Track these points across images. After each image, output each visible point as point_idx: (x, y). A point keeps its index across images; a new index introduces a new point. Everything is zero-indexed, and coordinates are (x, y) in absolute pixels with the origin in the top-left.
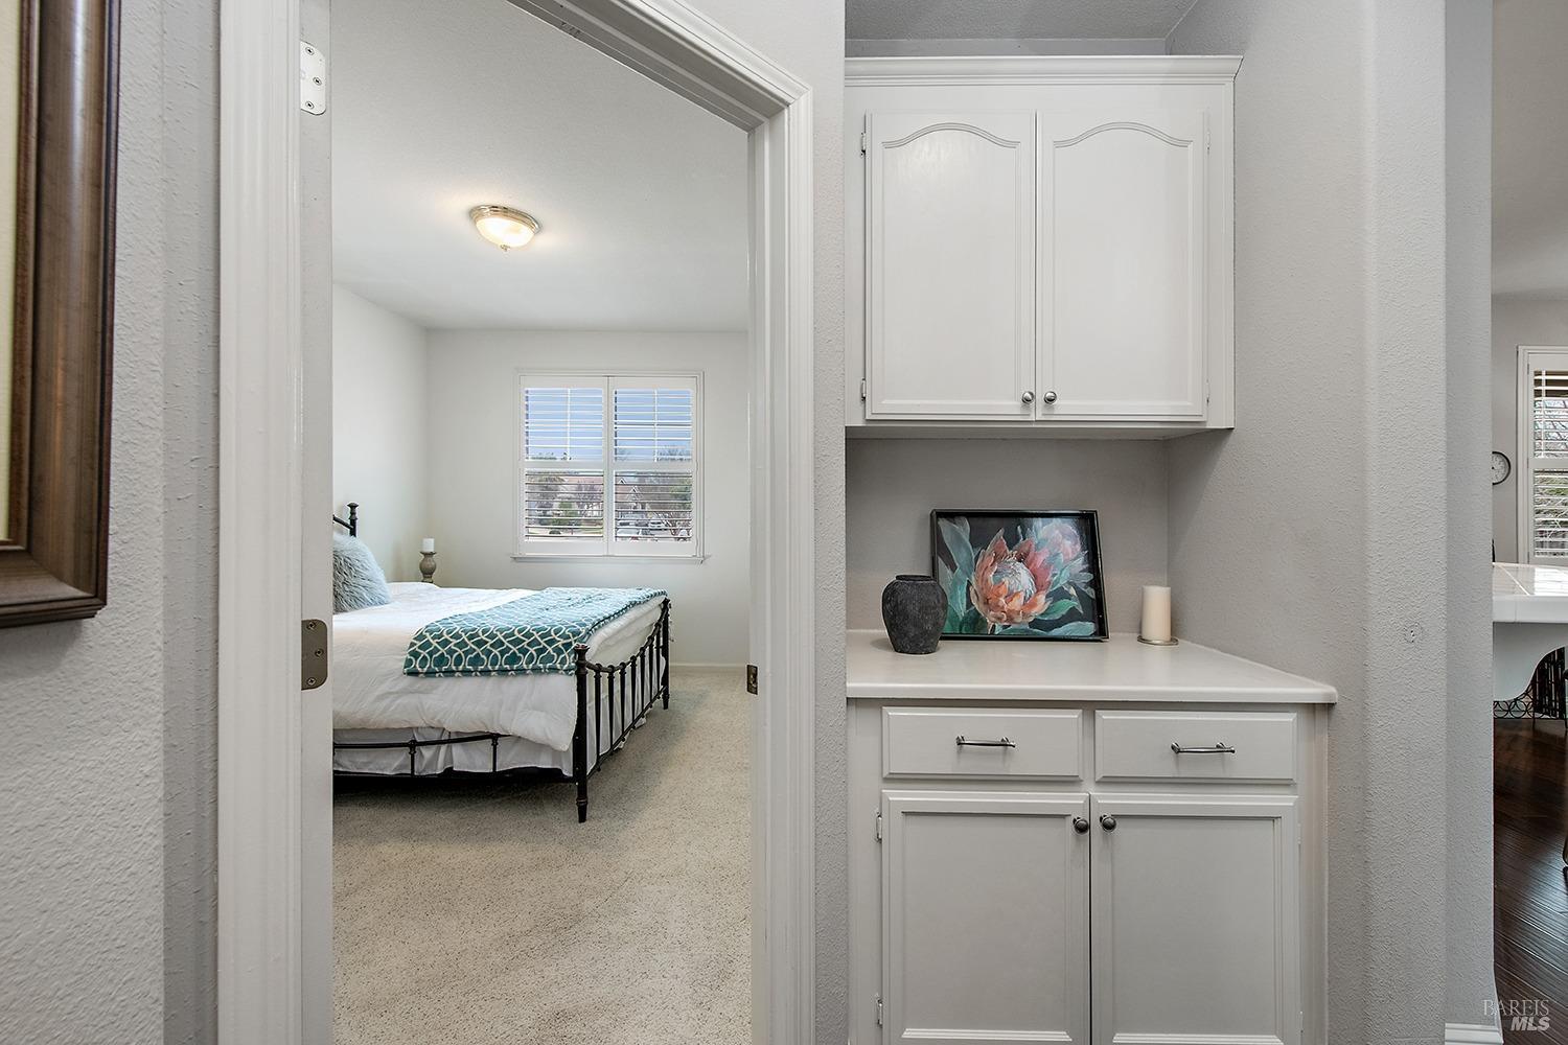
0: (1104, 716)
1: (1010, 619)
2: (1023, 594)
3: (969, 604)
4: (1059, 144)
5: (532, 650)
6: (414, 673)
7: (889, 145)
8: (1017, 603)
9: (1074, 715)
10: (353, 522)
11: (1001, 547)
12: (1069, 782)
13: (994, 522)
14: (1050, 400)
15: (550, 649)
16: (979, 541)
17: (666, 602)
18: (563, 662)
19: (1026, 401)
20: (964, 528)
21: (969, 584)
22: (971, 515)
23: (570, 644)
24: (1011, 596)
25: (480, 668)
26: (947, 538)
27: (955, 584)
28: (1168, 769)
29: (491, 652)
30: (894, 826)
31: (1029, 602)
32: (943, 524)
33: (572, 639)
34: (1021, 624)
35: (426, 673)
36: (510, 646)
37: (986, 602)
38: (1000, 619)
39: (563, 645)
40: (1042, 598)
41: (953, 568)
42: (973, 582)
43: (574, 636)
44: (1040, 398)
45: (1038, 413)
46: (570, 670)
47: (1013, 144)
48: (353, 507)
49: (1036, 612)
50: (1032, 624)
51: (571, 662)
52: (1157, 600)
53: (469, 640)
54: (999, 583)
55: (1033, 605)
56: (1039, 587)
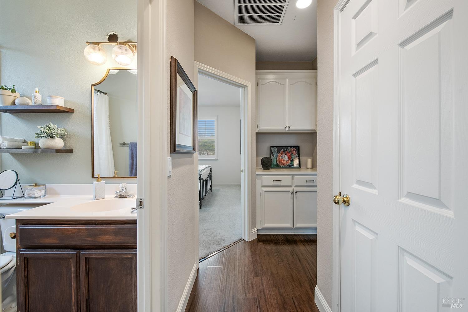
0: (296, 177)
1: (284, 165)
2: (286, 161)
3: (277, 162)
4: (291, 85)
7: (262, 85)
8: (285, 162)
9: (291, 176)
11: (282, 152)
12: (290, 186)
13: (281, 148)
14: (289, 127)
16: (278, 151)
17: (211, 168)
19: (286, 127)
20: (276, 149)
21: (277, 159)
22: (277, 147)
24: (284, 161)
26: (273, 151)
27: (274, 159)
28: (305, 184)
30: (263, 193)
31: (287, 162)
32: (272, 148)
34: (286, 165)
37: (280, 162)
38: (282, 165)
40: (289, 161)
41: (274, 156)
42: (277, 158)
44: (288, 127)
45: (287, 129)
47: (284, 84)
49: (289, 163)
50: (287, 166)
52: (309, 161)
54: (282, 159)
55: (288, 162)
56: (289, 159)
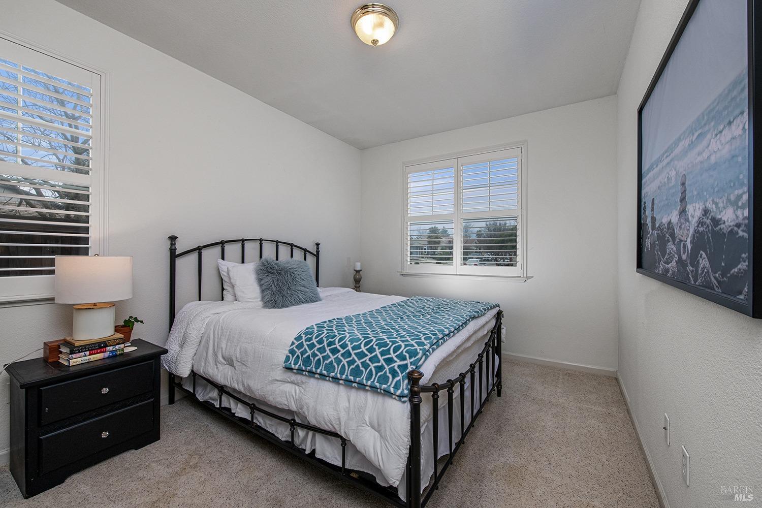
5: (372, 366)
6: (289, 369)
10: (318, 252)
15: (387, 368)
17: (499, 312)
18: (397, 387)
23: (406, 366)
25: (332, 374)
29: (341, 361)
33: (408, 361)
35: (298, 370)
36: (356, 359)
39: (399, 366)
43: (410, 358)
46: (403, 397)
48: (318, 244)
51: (404, 388)
53: (328, 346)
